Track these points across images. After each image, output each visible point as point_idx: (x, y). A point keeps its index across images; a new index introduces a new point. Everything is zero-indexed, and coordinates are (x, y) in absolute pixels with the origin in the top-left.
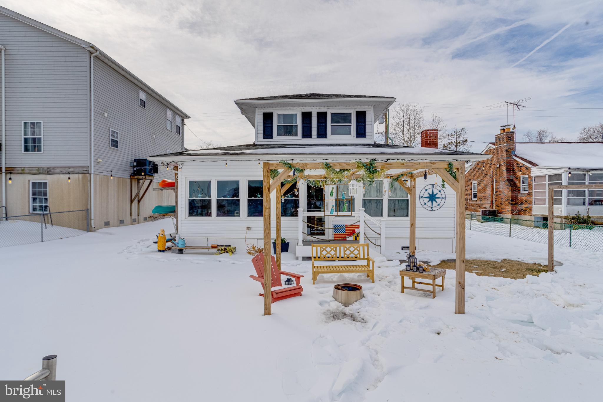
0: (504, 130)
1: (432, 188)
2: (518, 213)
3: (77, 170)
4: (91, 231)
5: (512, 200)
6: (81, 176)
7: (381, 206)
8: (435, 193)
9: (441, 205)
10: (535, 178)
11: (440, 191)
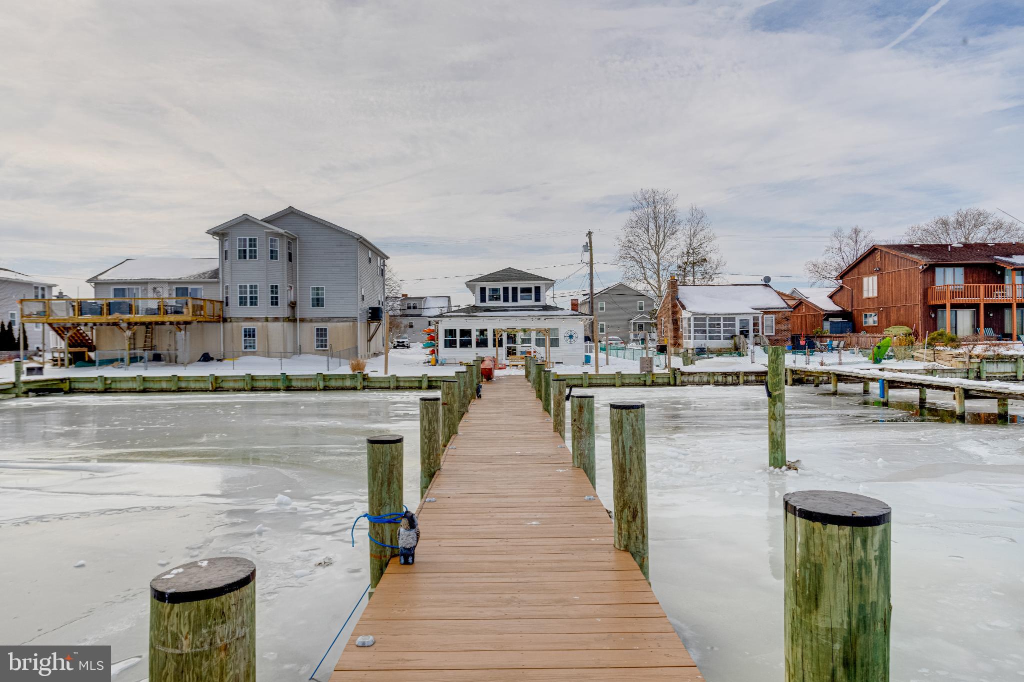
1: (571, 332)
3: (349, 320)
5: (674, 337)
6: (351, 323)
7: (545, 342)
8: (572, 335)
9: (575, 341)
10: (684, 318)
11: (575, 333)
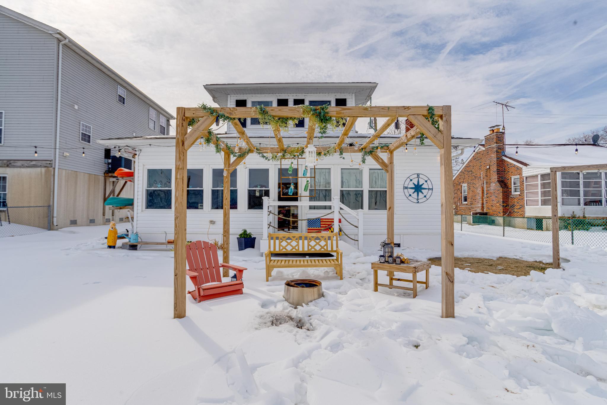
0: (493, 130)
1: (418, 177)
2: (510, 215)
3: (39, 163)
4: (52, 230)
5: (503, 202)
6: (43, 170)
7: (360, 198)
8: (420, 184)
9: (427, 197)
10: (526, 178)
11: (426, 181)
